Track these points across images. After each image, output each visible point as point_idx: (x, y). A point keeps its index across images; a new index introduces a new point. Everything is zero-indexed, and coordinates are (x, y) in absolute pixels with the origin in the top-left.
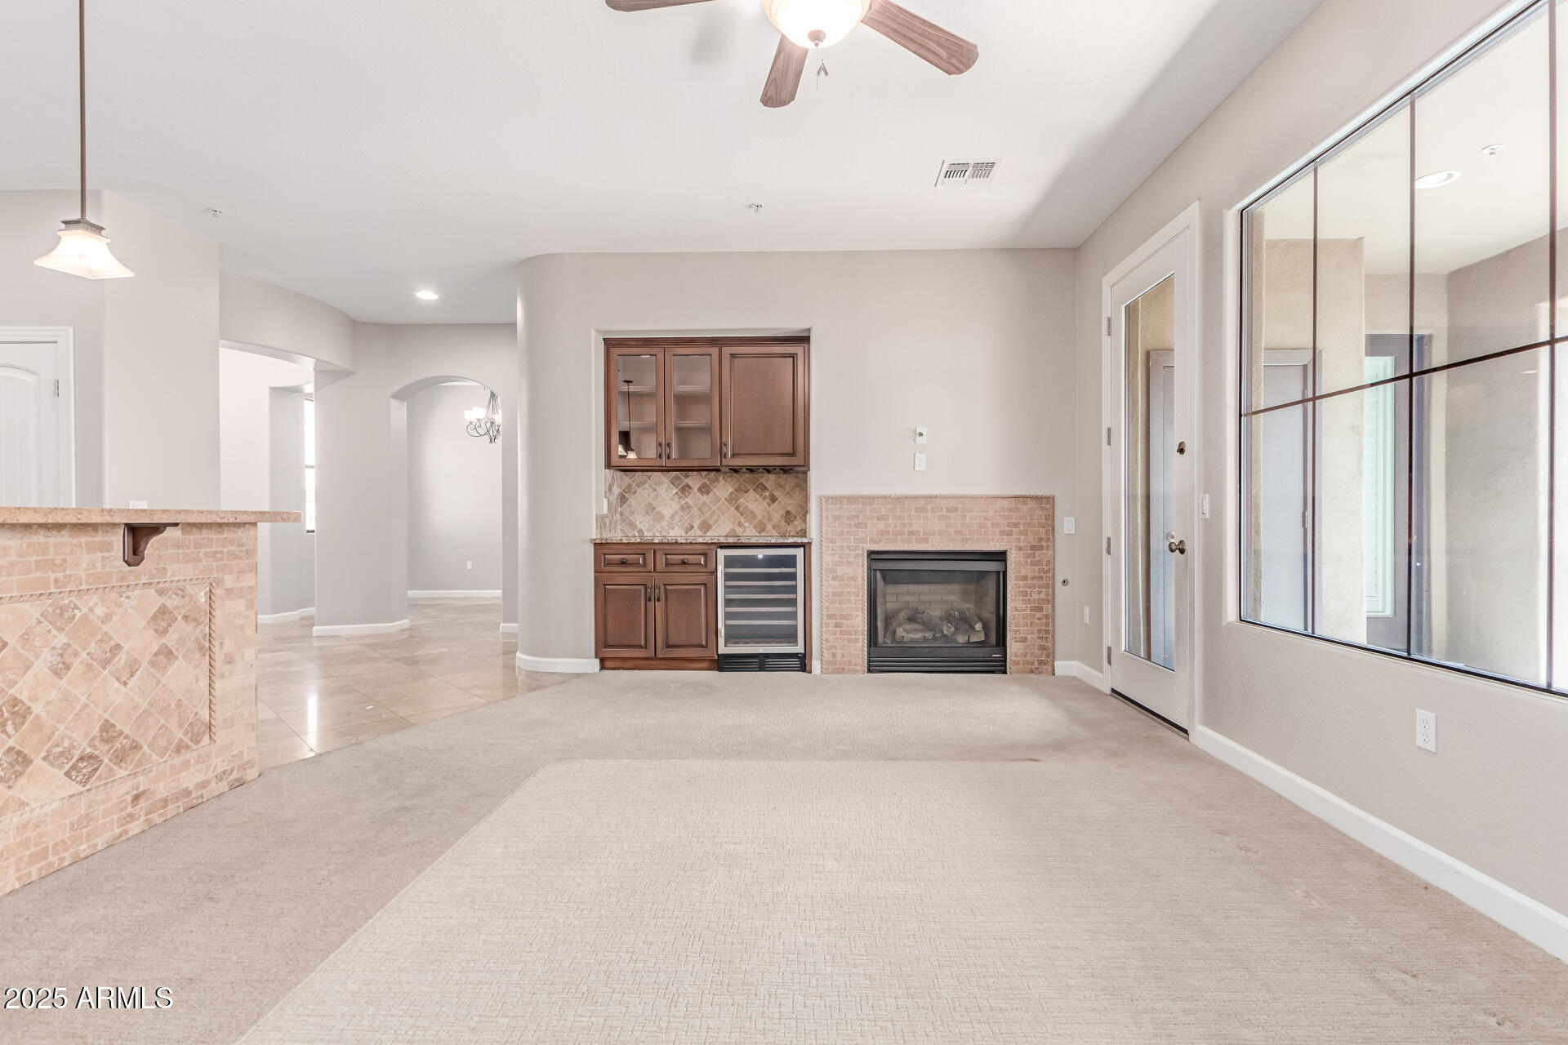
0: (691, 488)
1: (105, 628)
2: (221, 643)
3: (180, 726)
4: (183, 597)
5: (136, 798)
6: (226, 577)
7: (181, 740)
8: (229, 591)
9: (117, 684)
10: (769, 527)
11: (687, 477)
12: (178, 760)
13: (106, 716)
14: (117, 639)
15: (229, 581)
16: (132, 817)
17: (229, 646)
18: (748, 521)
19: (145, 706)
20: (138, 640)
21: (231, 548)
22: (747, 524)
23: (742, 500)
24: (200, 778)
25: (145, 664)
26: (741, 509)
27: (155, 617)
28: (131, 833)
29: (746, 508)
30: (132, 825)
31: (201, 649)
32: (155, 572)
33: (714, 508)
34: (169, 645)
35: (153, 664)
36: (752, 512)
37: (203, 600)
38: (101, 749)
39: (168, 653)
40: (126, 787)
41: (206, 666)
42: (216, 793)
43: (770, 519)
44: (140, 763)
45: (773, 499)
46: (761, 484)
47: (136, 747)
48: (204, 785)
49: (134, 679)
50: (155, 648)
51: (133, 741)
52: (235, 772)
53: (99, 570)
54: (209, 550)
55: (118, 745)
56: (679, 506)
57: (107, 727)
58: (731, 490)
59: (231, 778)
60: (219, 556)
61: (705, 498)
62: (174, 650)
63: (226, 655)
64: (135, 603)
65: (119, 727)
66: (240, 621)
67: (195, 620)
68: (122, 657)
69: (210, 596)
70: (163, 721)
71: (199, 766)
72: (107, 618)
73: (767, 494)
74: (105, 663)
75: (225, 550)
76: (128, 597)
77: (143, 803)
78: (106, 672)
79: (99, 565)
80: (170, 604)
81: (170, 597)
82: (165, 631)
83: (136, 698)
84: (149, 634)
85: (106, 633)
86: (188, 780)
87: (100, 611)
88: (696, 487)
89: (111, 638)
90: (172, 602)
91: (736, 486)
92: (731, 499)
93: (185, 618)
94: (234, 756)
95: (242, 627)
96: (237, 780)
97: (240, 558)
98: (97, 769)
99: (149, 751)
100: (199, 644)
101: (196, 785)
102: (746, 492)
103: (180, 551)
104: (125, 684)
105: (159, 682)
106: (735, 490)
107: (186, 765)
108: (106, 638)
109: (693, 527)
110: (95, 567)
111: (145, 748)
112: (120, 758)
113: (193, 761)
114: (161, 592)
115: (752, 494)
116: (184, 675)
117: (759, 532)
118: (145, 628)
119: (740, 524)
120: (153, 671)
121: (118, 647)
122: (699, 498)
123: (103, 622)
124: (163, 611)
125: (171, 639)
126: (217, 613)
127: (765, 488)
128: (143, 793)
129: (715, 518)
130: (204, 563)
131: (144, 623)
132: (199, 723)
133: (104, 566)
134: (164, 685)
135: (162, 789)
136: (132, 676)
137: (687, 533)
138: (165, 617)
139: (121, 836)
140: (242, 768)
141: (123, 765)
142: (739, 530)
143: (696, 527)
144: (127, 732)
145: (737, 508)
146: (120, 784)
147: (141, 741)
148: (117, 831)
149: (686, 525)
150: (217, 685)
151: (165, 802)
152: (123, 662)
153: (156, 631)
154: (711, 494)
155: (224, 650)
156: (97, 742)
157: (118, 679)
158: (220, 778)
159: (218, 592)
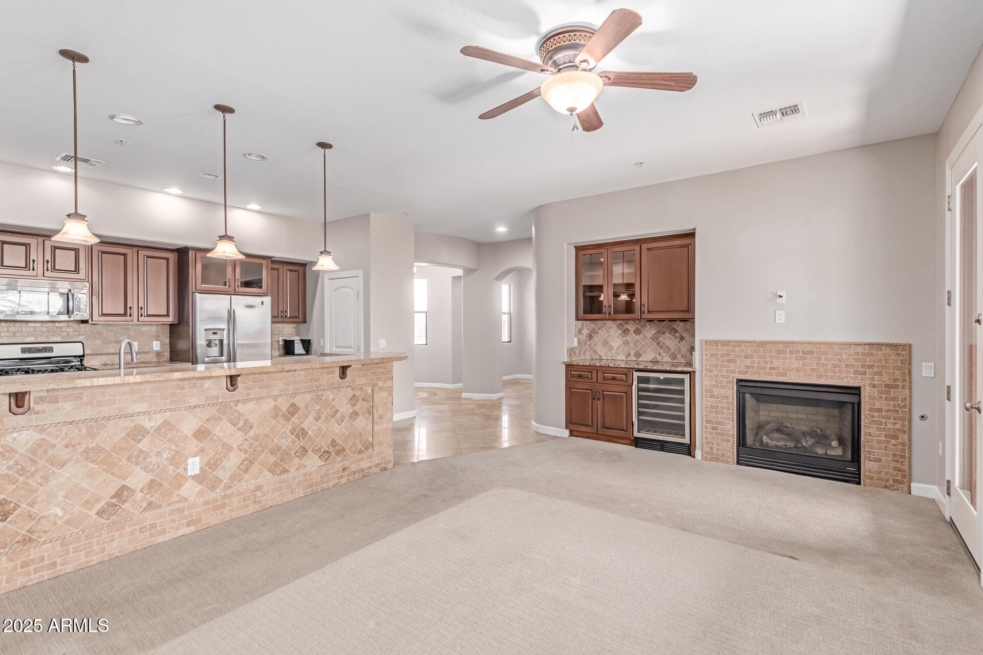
0: (629, 330)
1: (333, 403)
2: (377, 410)
3: (361, 443)
4: (362, 391)
5: (344, 469)
6: (379, 382)
7: (361, 449)
8: (381, 388)
9: (337, 425)
10: (679, 356)
11: (627, 324)
12: (359, 457)
13: (333, 437)
14: (337, 407)
15: (381, 384)
16: (342, 477)
17: (380, 411)
18: (665, 352)
19: (347, 434)
20: (345, 408)
21: (381, 370)
22: (664, 354)
23: (661, 339)
24: (368, 465)
25: (347, 418)
26: (661, 344)
27: (351, 399)
28: (342, 483)
29: (664, 343)
30: (342, 480)
31: (369, 412)
32: (351, 381)
33: (643, 343)
34: (356, 410)
35: (350, 417)
36: (668, 346)
37: (370, 392)
38: (331, 449)
39: (355, 414)
40: (340, 465)
41: (370, 419)
42: (375, 472)
43: (679, 352)
44: (345, 456)
45: (682, 338)
46: (674, 328)
47: (344, 450)
48: (370, 468)
49: (343, 423)
50: (351, 411)
51: (343, 447)
52: (383, 464)
53: (331, 381)
54: (372, 371)
55: (337, 448)
56: (622, 342)
57: (333, 441)
58: (654, 332)
59: (381, 466)
60: (376, 374)
61: (637, 337)
62: (358, 412)
63: (379, 415)
64: (344, 394)
65: (338, 441)
66: (385, 401)
67: (367, 400)
68: (339, 415)
69: (373, 390)
70: (354, 440)
71: (368, 460)
72: (334, 399)
73: (678, 335)
74: (333, 417)
75: (379, 371)
76: (341, 391)
77: (346, 472)
78: (333, 420)
79: (331, 379)
80: (356, 394)
81: (357, 391)
82: (355, 405)
83: (344, 430)
84: (349, 405)
85: (333, 405)
86: (364, 465)
87: (331, 397)
88: (632, 330)
89: (335, 407)
90: (358, 393)
91: (657, 330)
92: (654, 338)
93: (363, 399)
94: (382, 458)
95: (386, 403)
96: (384, 468)
97: (386, 374)
98: (329, 457)
99: (348, 452)
100: (368, 410)
101: (367, 467)
102: (664, 334)
103: (361, 372)
104: (340, 425)
105: (352, 425)
106: (657, 332)
107: (362, 459)
108: (333, 407)
109: (630, 355)
110: (329, 380)
111: (347, 450)
112: (338, 453)
113: (365, 458)
114: (353, 389)
115: (667, 335)
116: (361, 422)
117: (673, 360)
118: (347, 403)
119: (660, 354)
120: (351, 420)
121: (337, 411)
122: (634, 337)
123: (332, 401)
124: (354, 396)
125: (357, 408)
126: (376, 397)
127: (676, 331)
128: (347, 468)
129: (644, 350)
130: (370, 377)
131: (347, 401)
132: (368, 443)
133: (332, 380)
134: (354, 426)
135: (353, 468)
136: (342, 422)
137: (627, 358)
138: (355, 399)
139: (338, 483)
140: (386, 463)
141: (339, 456)
142: (659, 358)
143: (632, 355)
144: (340, 443)
145: (658, 344)
146: (338, 463)
147: (346, 448)
148: (337, 481)
149: (626, 353)
150: (375, 427)
151: (354, 473)
152: (339, 416)
153: (351, 404)
154: (641, 334)
155: (379, 413)
156: (330, 447)
157: (337, 423)
158: (377, 465)
159: (376, 389)
